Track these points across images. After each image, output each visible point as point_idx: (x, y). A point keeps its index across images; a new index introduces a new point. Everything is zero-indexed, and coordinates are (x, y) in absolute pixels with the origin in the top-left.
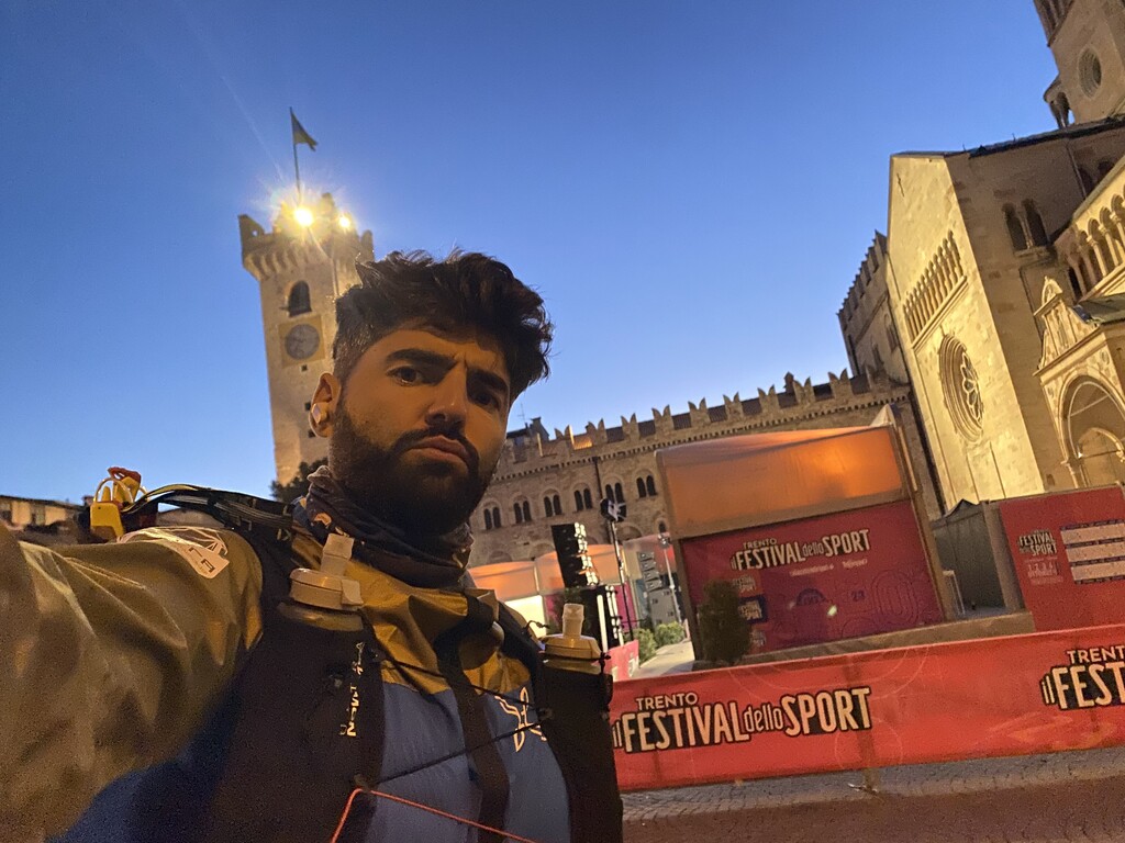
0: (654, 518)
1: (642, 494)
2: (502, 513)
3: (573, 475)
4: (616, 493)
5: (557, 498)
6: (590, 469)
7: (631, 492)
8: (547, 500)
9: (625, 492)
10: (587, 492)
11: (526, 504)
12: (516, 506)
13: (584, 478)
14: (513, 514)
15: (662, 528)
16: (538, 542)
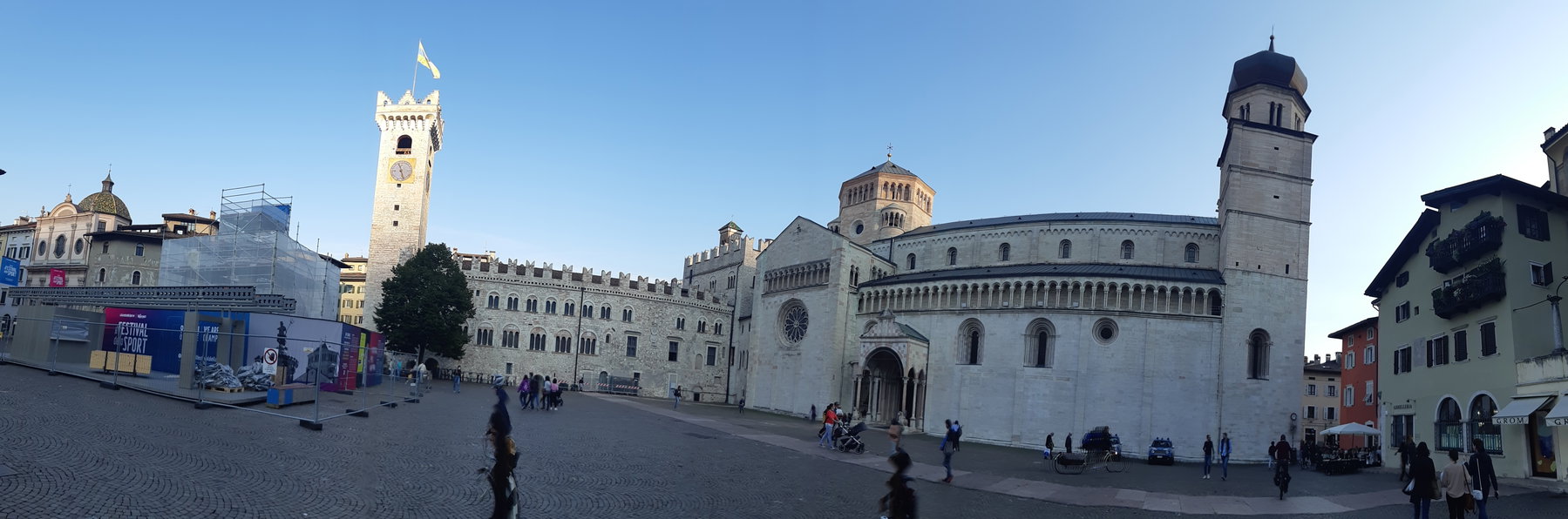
0: (606, 332)
1: (603, 316)
2: (519, 302)
3: (568, 294)
4: (587, 311)
5: (554, 303)
6: (580, 294)
7: (597, 313)
8: (548, 302)
9: (594, 312)
10: (573, 305)
11: (535, 301)
12: (529, 300)
13: (574, 297)
14: (526, 305)
15: (608, 337)
16: (537, 326)
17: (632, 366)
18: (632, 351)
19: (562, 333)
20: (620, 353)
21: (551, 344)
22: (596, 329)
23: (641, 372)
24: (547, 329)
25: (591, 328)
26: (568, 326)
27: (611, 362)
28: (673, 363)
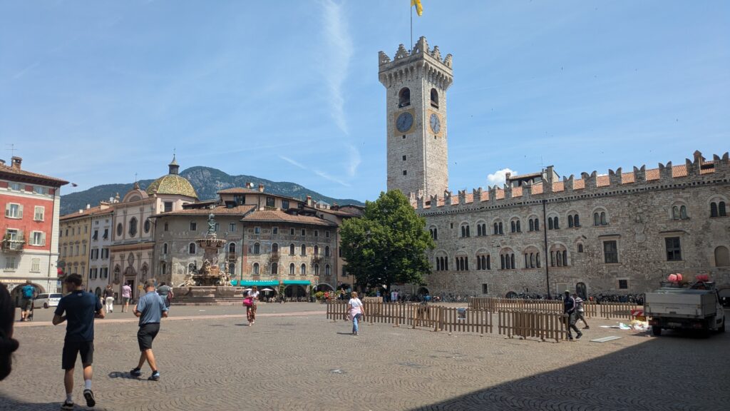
0: (576, 240)
1: (570, 226)
2: (487, 228)
3: (530, 209)
4: (553, 224)
5: (518, 222)
6: (541, 208)
7: (563, 223)
8: (512, 222)
9: (560, 223)
10: (537, 220)
11: (501, 223)
12: (495, 224)
13: (536, 212)
14: (493, 229)
15: (580, 247)
16: (505, 246)
17: (616, 274)
18: (611, 256)
19: (530, 249)
20: (596, 261)
21: (520, 262)
22: (565, 240)
23: (628, 279)
24: (514, 248)
25: (559, 239)
26: (534, 241)
27: (587, 272)
28: (676, 263)
